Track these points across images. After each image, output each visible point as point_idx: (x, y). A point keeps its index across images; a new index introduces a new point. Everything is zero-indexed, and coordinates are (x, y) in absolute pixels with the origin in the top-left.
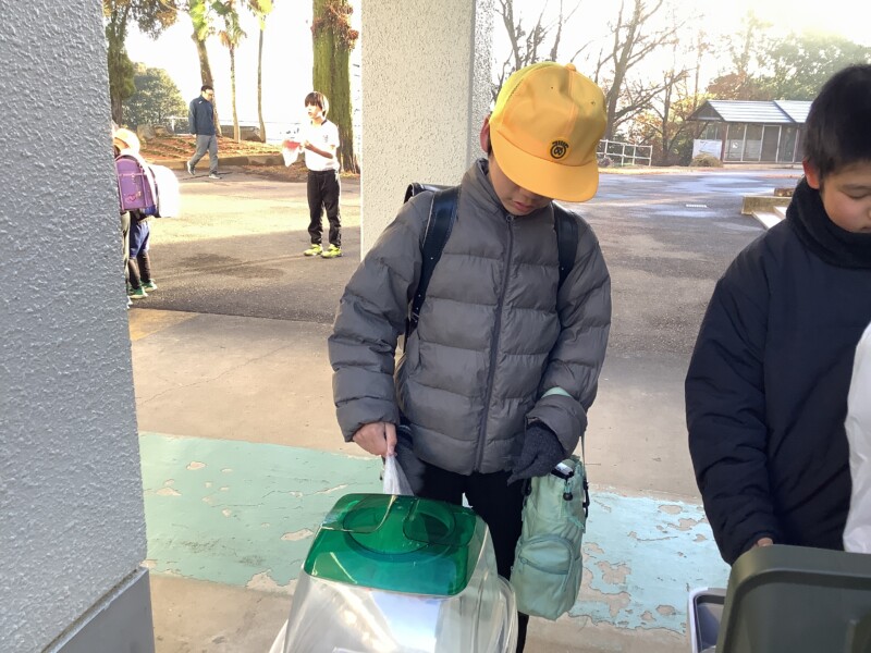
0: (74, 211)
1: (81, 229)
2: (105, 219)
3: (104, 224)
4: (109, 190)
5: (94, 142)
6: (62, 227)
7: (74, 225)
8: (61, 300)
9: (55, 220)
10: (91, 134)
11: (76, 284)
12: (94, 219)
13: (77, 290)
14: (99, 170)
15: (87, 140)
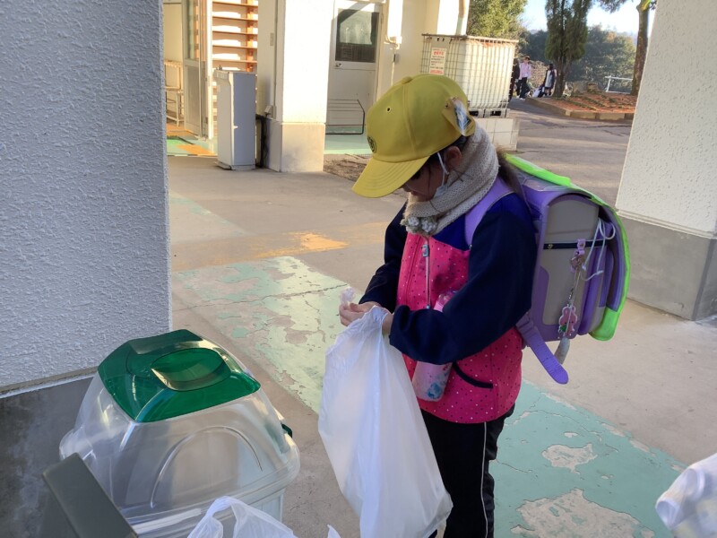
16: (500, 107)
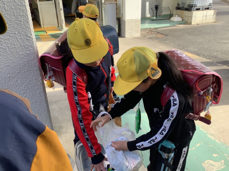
0: (12, 43)
1: (16, 48)
2: (26, 45)
3: (26, 46)
4: (28, 37)
5: (20, 23)
6: (7, 47)
7: (12, 46)
8: (8, 66)
9: (5, 45)
10: (18, 21)
11: (14, 62)
12: (21, 45)
13: (15, 63)
14: (23, 31)
15: (17, 23)
16: (209, 6)
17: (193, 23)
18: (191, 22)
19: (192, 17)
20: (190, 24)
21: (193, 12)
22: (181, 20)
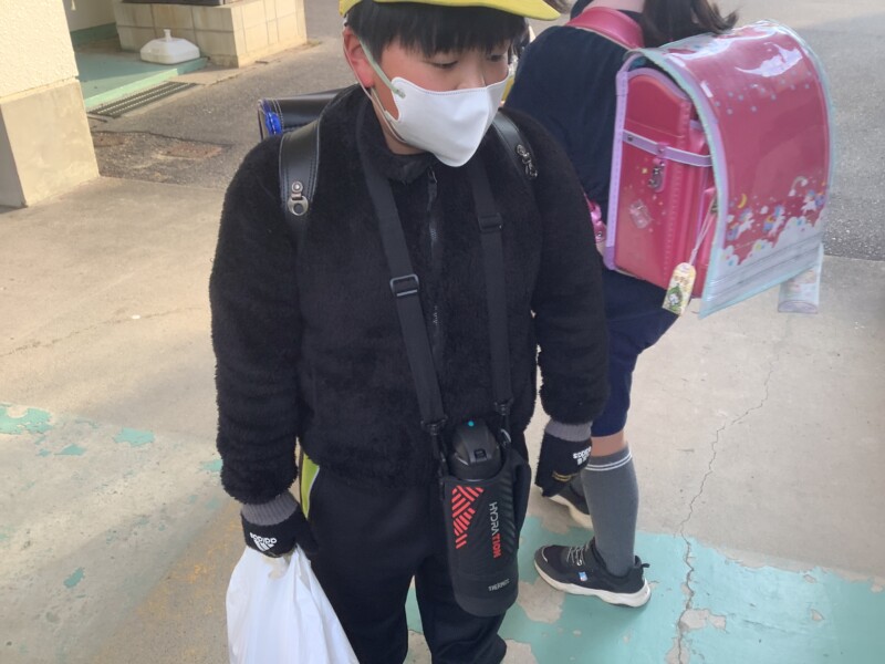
17: (242, 62)
18: (236, 57)
19: (232, 32)
20: (228, 64)
21: (229, 10)
22: (197, 55)
